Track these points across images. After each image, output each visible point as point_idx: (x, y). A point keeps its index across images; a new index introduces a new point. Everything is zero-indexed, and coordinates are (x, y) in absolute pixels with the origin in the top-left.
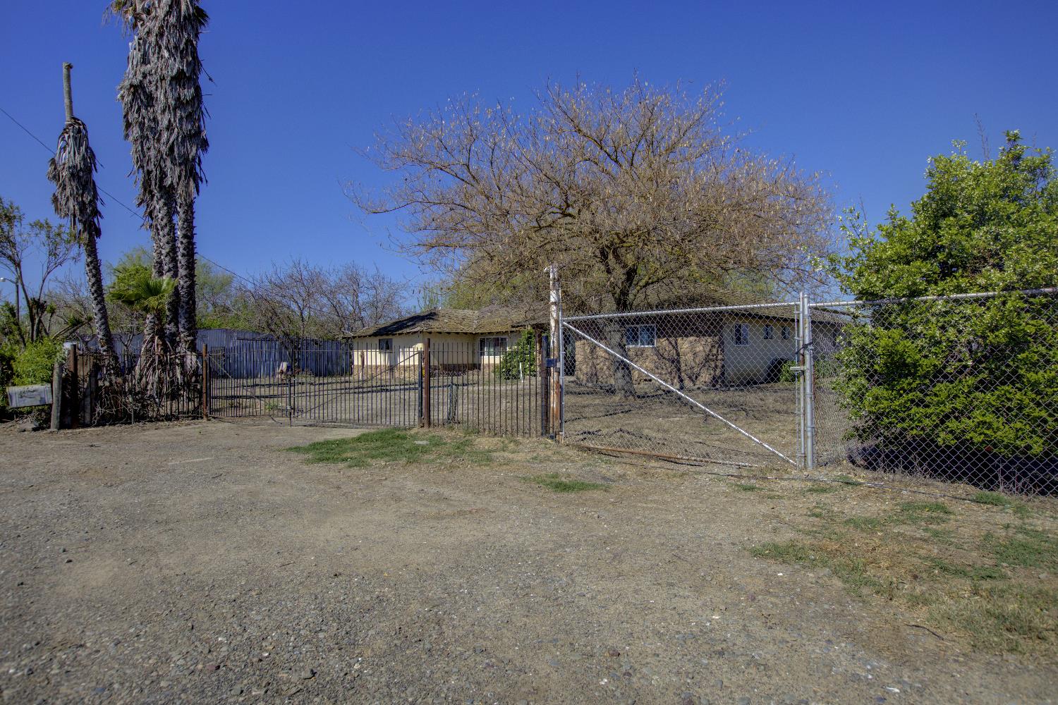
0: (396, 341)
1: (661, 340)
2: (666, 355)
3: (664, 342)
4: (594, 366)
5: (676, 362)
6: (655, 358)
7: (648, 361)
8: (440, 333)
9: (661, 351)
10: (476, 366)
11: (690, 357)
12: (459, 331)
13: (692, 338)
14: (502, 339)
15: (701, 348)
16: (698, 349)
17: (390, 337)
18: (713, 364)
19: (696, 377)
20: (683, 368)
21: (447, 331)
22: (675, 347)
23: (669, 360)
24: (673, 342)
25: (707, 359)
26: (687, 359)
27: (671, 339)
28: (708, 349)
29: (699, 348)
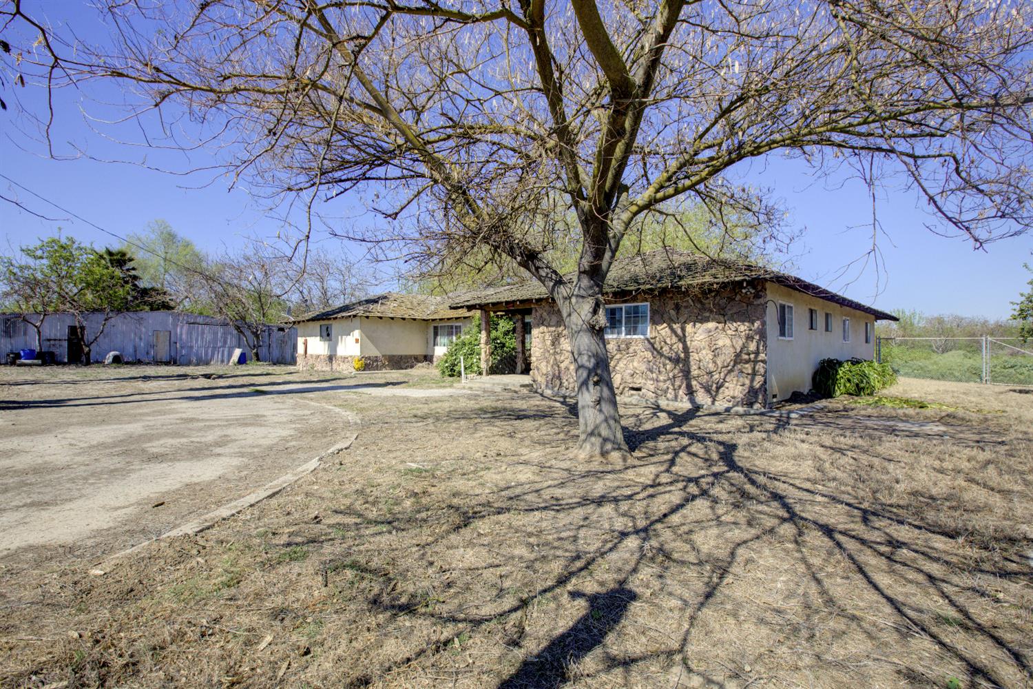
0: (336, 327)
1: (659, 328)
2: (666, 349)
3: (663, 330)
4: (557, 364)
5: (682, 362)
6: (648, 355)
7: (636, 359)
8: (381, 318)
9: (657, 346)
10: (428, 358)
11: (706, 355)
12: (406, 316)
13: (711, 325)
14: (456, 327)
15: (728, 342)
16: (720, 343)
17: (330, 322)
18: (748, 368)
19: (718, 388)
20: (695, 372)
21: (391, 315)
22: (682, 339)
23: (670, 359)
24: (679, 331)
25: (737, 359)
26: (701, 358)
27: (675, 326)
28: (740, 343)
29: (723, 341)
